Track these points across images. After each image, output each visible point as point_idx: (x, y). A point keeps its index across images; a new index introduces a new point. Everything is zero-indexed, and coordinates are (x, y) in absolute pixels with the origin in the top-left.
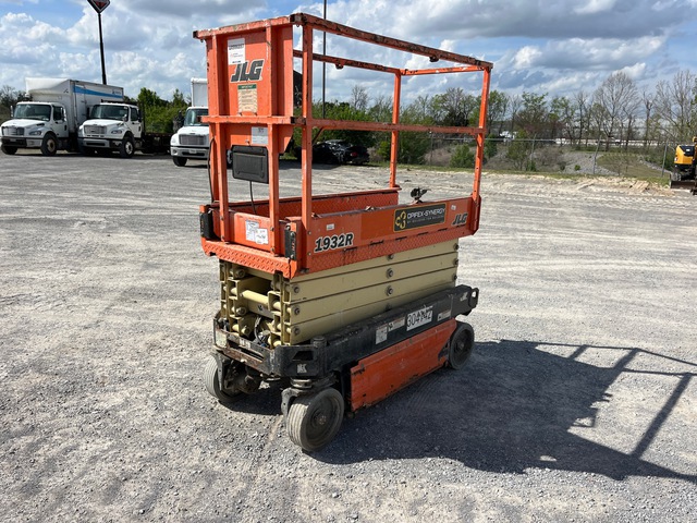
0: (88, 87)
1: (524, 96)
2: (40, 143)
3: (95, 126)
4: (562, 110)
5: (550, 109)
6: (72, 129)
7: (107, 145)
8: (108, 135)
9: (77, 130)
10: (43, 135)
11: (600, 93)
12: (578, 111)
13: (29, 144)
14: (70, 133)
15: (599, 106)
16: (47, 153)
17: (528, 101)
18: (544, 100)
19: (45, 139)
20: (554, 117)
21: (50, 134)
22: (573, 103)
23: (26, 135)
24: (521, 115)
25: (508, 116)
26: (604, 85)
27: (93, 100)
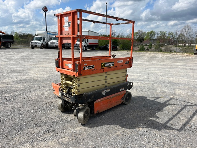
0: (50, 33)
1: (160, 32)
2: (40, 46)
3: (52, 42)
4: (171, 36)
5: (168, 35)
6: (47, 43)
7: (55, 46)
8: (55, 44)
9: (48, 43)
10: (41, 44)
11: (182, 31)
12: (176, 36)
13: (38, 46)
14: (46, 44)
15: (182, 34)
16: (41, 48)
17: (161, 33)
18: (166, 33)
19: (41, 45)
20: (169, 37)
21: (42, 44)
22: (175, 33)
23: (37, 44)
24: (159, 37)
25: (155, 37)
26: (183, 28)
27: (51, 36)
